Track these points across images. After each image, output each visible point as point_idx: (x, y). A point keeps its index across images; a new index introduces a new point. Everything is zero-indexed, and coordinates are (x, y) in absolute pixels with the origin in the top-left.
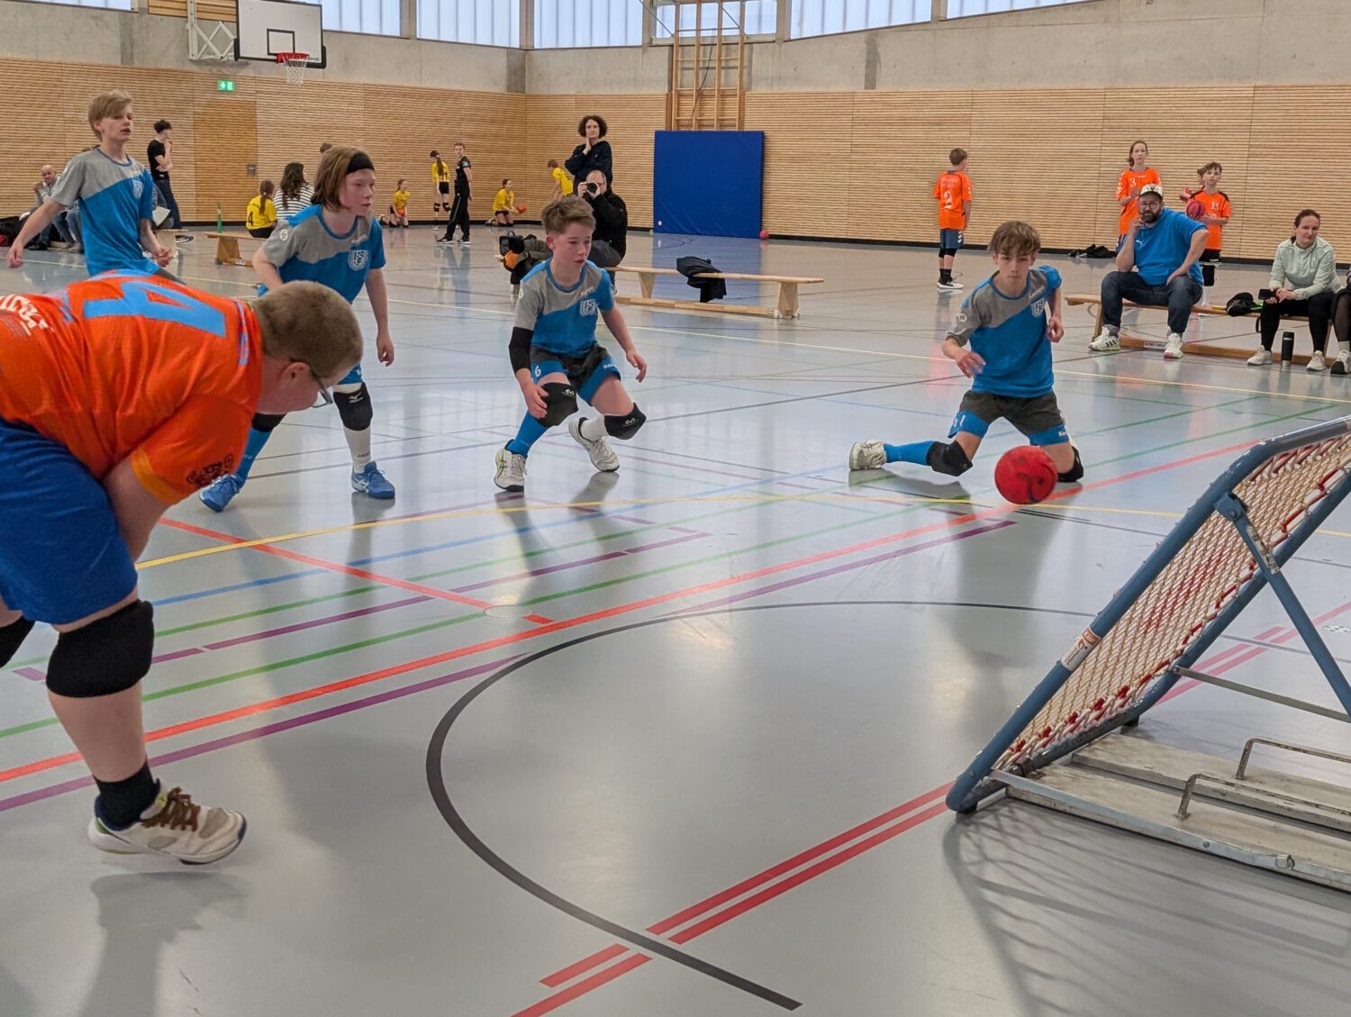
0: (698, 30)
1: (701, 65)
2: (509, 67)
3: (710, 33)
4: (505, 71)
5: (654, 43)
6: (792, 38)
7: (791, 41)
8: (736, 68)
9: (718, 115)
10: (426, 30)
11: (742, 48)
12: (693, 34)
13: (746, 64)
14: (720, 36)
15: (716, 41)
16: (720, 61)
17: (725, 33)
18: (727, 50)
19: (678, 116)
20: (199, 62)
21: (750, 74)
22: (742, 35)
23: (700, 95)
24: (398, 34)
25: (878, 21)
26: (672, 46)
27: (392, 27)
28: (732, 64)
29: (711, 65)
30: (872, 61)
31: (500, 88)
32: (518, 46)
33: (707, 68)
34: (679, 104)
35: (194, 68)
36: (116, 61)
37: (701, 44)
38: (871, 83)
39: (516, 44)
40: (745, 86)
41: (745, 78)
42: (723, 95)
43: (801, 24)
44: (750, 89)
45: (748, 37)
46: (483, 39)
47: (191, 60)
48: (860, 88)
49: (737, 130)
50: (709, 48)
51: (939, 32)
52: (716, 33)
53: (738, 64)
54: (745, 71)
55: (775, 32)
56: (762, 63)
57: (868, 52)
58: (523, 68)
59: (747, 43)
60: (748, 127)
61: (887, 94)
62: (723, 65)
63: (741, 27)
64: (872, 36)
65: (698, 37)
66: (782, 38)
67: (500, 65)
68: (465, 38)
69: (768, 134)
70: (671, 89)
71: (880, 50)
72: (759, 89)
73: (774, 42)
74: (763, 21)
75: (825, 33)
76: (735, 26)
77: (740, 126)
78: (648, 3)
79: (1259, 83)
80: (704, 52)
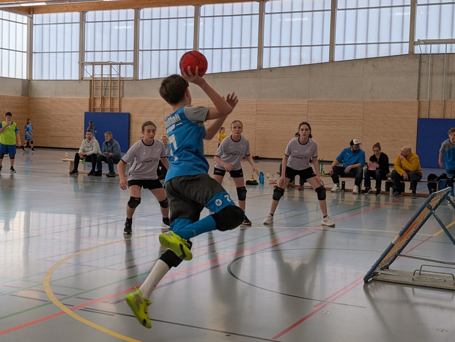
0: (102, 75)
1: (103, 88)
2: (23, 86)
3: (106, 76)
4: (21, 88)
5: (84, 79)
6: (139, 79)
7: (138, 80)
9: (110, 106)
11: (120, 82)
12: (100, 76)
13: (121, 88)
14: (111, 78)
15: (109, 79)
16: (111, 86)
17: (112, 76)
18: (114, 82)
19: (94, 106)
21: (123, 92)
22: (120, 77)
23: (103, 99)
26: (91, 80)
28: (116, 88)
29: (108, 88)
31: (19, 95)
32: (26, 79)
33: (106, 89)
34: (94, 102)
37: (103, 80)
39: (25, 78)
40: (121, 96)
41: (121, 93)
42: (112, 99)
43: (142, 74)
44: (123, 97)
45: (122, 78)
46: (12, 76)
49: (118, 112)
50: (107, 81)
52: (109, 76)
53: (118, 88)
54: (121, 90)
55: (133, 77)
56: (127, 88)
58: (29, 87)
59: (122, 80)
60: (124, 111)
62: (112, 88)
63: (119, 74)
65: (102, 77)
66: (136, 79)
67: (19, 86)
68: (5, 75)
69: (132, 114)
70: (91, 96)
72: (126, 98)
73: (133, 80)
74: (128, 72)
75: (152, 78)
76: (117, 74)
77: (119, 111)
78: (81, 64)
79: (310, 100)
80: (105, 83)
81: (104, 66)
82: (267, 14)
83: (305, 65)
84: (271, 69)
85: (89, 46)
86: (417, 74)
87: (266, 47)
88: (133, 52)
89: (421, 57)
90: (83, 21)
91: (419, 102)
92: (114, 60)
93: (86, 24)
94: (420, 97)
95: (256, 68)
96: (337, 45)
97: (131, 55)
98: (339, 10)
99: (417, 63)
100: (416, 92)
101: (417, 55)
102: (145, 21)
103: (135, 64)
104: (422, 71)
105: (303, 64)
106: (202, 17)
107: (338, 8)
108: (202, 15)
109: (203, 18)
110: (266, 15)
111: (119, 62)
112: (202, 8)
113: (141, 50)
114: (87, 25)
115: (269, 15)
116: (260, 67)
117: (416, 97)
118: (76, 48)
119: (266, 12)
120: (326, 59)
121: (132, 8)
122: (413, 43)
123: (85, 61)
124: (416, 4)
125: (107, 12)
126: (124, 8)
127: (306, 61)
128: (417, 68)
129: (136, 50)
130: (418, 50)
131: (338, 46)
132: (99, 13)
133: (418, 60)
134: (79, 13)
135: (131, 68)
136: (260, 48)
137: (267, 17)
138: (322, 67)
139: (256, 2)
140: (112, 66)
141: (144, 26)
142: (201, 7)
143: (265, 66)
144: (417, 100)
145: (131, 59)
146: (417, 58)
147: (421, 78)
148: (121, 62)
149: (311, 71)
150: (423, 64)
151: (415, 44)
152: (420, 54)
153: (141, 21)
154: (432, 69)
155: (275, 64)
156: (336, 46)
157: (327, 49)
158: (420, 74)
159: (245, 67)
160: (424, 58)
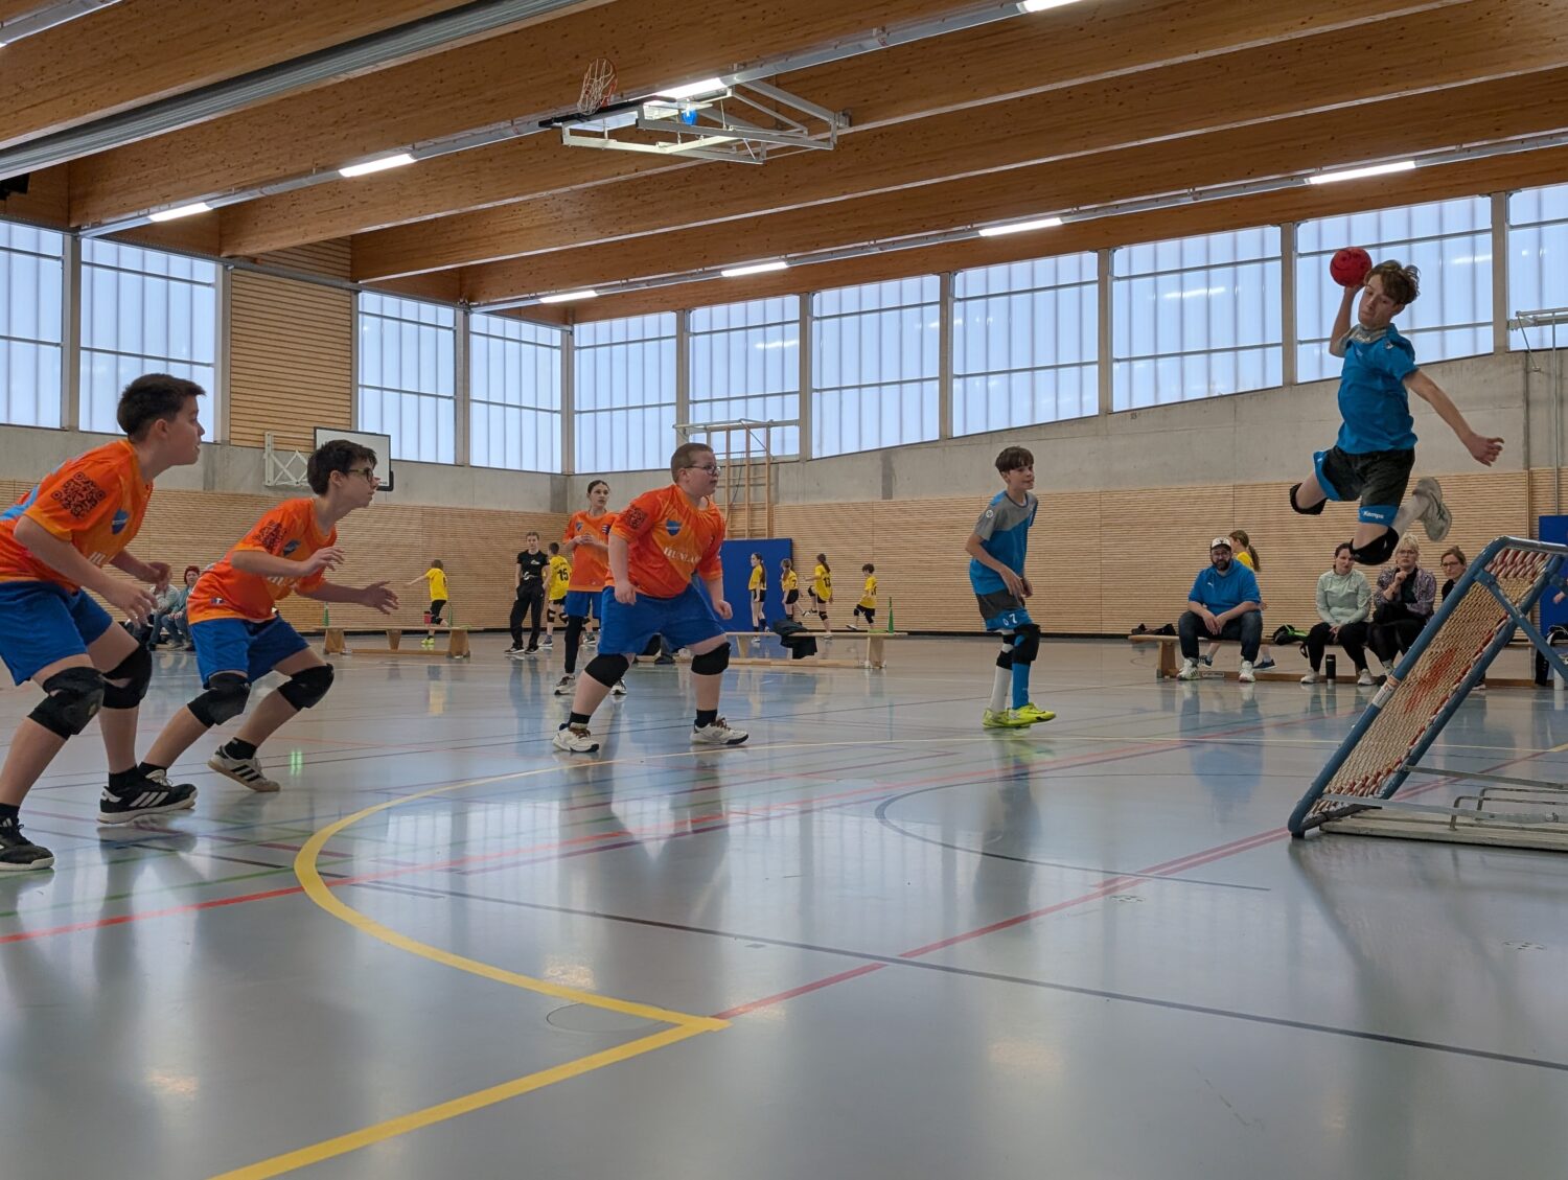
0: (728, 453)
1: (731, 483)
2: (552, 490)
3: (739, 456)
4: (549, 494)
6: (814, 457)
7: (812, 460)
8: (764, 485)
9: (748, 526)
10: (478, 458)
11: (769, 468)
13: (772, 481)
14: (748, 458)
15: (745, 462)
16: (749, 479)
17: (752, 455)
18: (755, 470)
20: (274, 488)
21: (776, 490)
22: (769, 456)
24: (453, 463)
25: (890, 441)
27: (447, 456)
28: (760, 481)
29: (741, 483)
30: (888, 477)
31: (544, 509)
32: (560, 472)
33: (738, 486)
35: (270, 493)
36: (200, 488)
37: (731, 465)
38: (887, 493)
39: (558, 470)
40: (773, 499)
41: (772, 494)
42: (752, 509)
43: (820, 446)
44: (777, 503)
45: (774, 458)
46: (528, 466)
47: (267, 487)
48: (877, 498)
49: (767, 538)
50: (738, 468)
51: (947, 449)
52: (744, 456)
53: (766, 481)
54: (772, 487)
55: (798, 452)
56: (786, 480)
57: (884, 468)
58: (565, 491)
59: (773, 463)
60: (777, 536)
61: (904, 503)
62: (752, 482)
63: (767, 450)
64: (887, 454)
65: (728, 459)
66: (804, 458)
67: (545, 489)
68: (512, 465)
69: (797, 541)
71: (894, 465)
72: (785, 503)
73: (798, 461)
74: (786, 443)
75: (843, 453)
76: (763, 449)
77: (769, 536)
78: (681, 431)
79: (1238, 482)
80: (734, 472)
81: (732, 432)
82: (1118, 279)
83: (1222, 396)
84: (1134, 413)
85: (699, 390)
86: (1520, 403)
87: (1118, 360)
88: (798, 396)
89: (1527, 360)
90: (683, 333)
91: (1531, 474)
92: (756, 416)
93: (691, 339)
94: (1533, 461)
95: (1097, 413)
96: (1301, 342)
97: (793, 403)
98: (1301, 255)
99: (1520, 374)
100: (1522, 450)
101: (1518, 355)
102: (825, 321)
103: (804, 422)
104: (1532, 396)
105: (1216, 395)
106: (960, 300)
107: (1301, 250)
108: (958, 294)
109: (962, 304)
110: (1115, 284)
111: (768, 420)
112: (959, 277)
113: (817, 391)
114: (694, 341)
115: (1125, 283)
116: (1106, 410)
117: (1521, 462)
118: (670, 395)
119: (1116, 275)
120: (1275, 379)
121: (794, 294)
122: (1503, 324)
123: (691, 422)
124: (1506, 225)
125: (737, 308)
126: (775, 295)
127: (1223, 387)
128: (1520, 388)
129: (805, 392)
130: (1517, 341)
131: (1304, 346)
132: (719, 310)
133: (1520, 366)
134: (674, 314)
135: (793, 432)
136: (1105, 361)
137: (1118, 289)
138: (1265, 398)
139: (1091, 254)
140: (752, 430)
141: (825, 335)
142: (957, 277)
143: (1119, 404)
144: (1525, 469)
145: (793, 413)
146: (1517, 362)
147: (1532, 414)
148: (771, 421)
149: (1238, 409)
150: (1534, 376)
151: (1508, 325)
152: (1526, 352)
153: (815, 324)
154: (1562, 388)
155: (1143, 399)
156: (1299, 346)
157: (1275, 356)
158: (1528, 403)
159: (1069, 412)
160: (1537, 362)
